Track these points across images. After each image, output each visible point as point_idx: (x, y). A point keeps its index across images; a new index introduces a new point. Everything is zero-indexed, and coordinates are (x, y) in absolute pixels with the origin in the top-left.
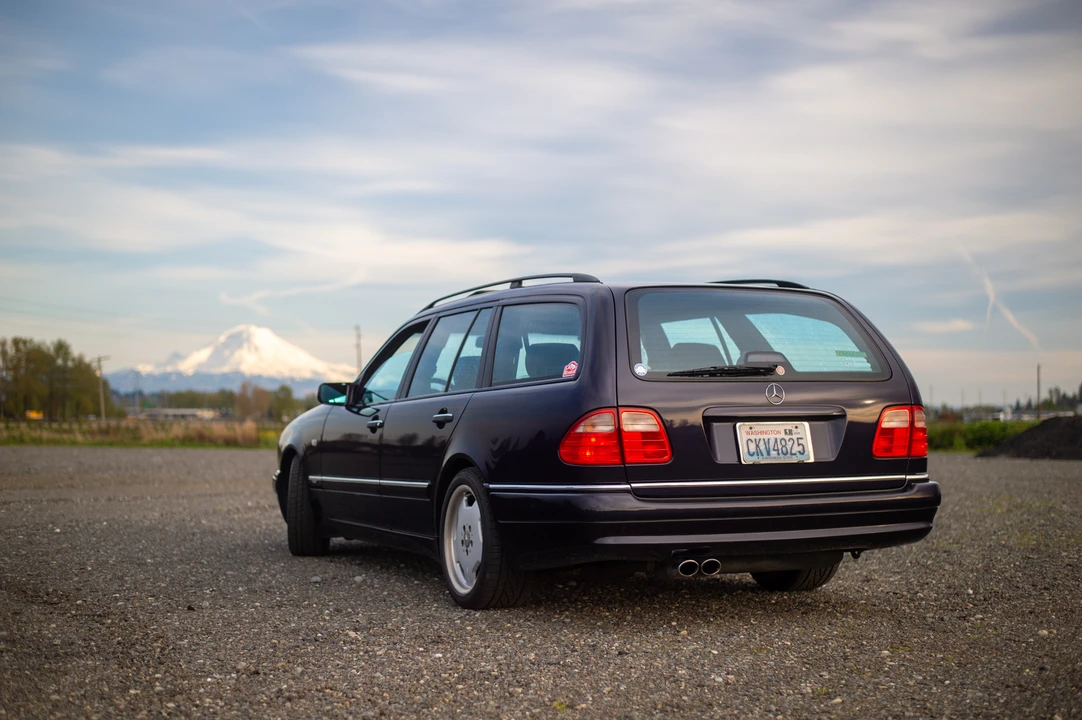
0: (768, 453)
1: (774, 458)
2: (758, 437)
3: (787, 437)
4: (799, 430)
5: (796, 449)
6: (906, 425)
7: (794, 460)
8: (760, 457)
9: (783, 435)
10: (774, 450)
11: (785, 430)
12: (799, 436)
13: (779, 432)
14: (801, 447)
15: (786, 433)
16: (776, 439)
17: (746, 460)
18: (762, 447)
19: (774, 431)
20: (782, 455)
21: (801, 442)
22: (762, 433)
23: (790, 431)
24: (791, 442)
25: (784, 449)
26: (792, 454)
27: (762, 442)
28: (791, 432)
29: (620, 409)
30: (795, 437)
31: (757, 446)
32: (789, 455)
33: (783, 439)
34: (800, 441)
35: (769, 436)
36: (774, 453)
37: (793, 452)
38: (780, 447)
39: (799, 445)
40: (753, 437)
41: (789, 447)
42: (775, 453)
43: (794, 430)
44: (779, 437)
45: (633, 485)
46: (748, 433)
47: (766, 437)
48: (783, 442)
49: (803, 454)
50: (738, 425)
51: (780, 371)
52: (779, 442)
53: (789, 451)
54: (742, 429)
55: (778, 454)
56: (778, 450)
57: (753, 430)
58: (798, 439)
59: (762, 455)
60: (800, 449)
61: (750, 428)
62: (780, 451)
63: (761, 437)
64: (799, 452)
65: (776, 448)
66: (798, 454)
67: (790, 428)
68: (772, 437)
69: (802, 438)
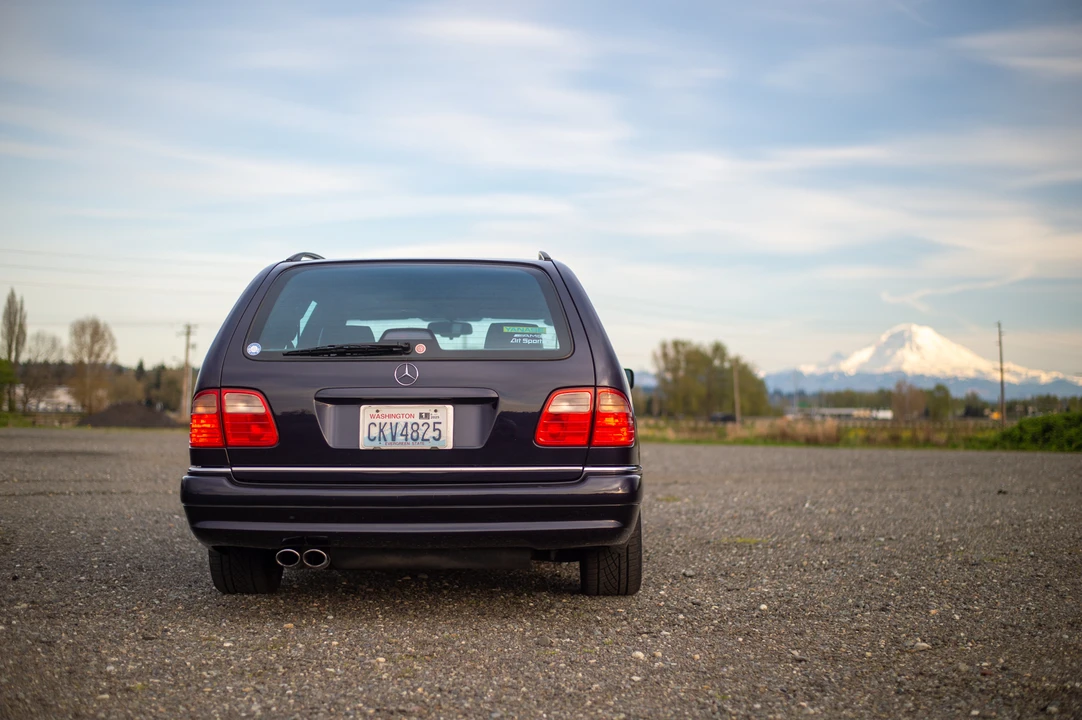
0: (394, 438)
1: (401, 444)
2: (383, 421)
3: (421, 422)
4: (438, 414)
5: (430, 434)
6: (585, 409)
7: (427, 446)
8: (383, 442)
9: (417, 419)
10: (402, 435)
11: (421, 414)
12: (436, 420)
13: (411, 416)
14: (437, 432)
15: (421, 416)
16: (406, 424)
17: (364, 444)
18: (387, 432)
19: (405, 413)
20: (410, 441)
21: (440, 427)
22: (390, 416)
24: (426, 426)
25: (415, 435)
26: (423, 440)
27: (388, 426)
28: (427, 416)
29: (223, 389)
30: (431, 421)
31: (381, 431)
32: (420, 440)
33: (416, 423)
34: (437, 426)
35: (397, 420)
36: (400, 439)
37: (425, 437)
38: (410, 432)
39: (435, 430)
40: (377, 421)
41: (421, 433)
42: (404, 438)
43: (433, 413)
44: (410, 421)
45: (234, 469)
46: (372, 416)
47: (394, 421)
48: (415, 427)
49: (438, 439)
50: (363, 407)
51: (420, 349)
52: (409, 426)
53: (421, 436)
54: (366, 413)
55: (406, 440)
56: (407, 435)
57: (380, 413)
58: (435, 423)
59: (385, 440)
60: (436, 434)
61: (377, 411)
62: (409, 437)
63: (388, 420)
64: (434, 438)
65: (404, 433)
66: (431, 440)
67: (427, 411)
68: (402, 421)
69: (440, 423)
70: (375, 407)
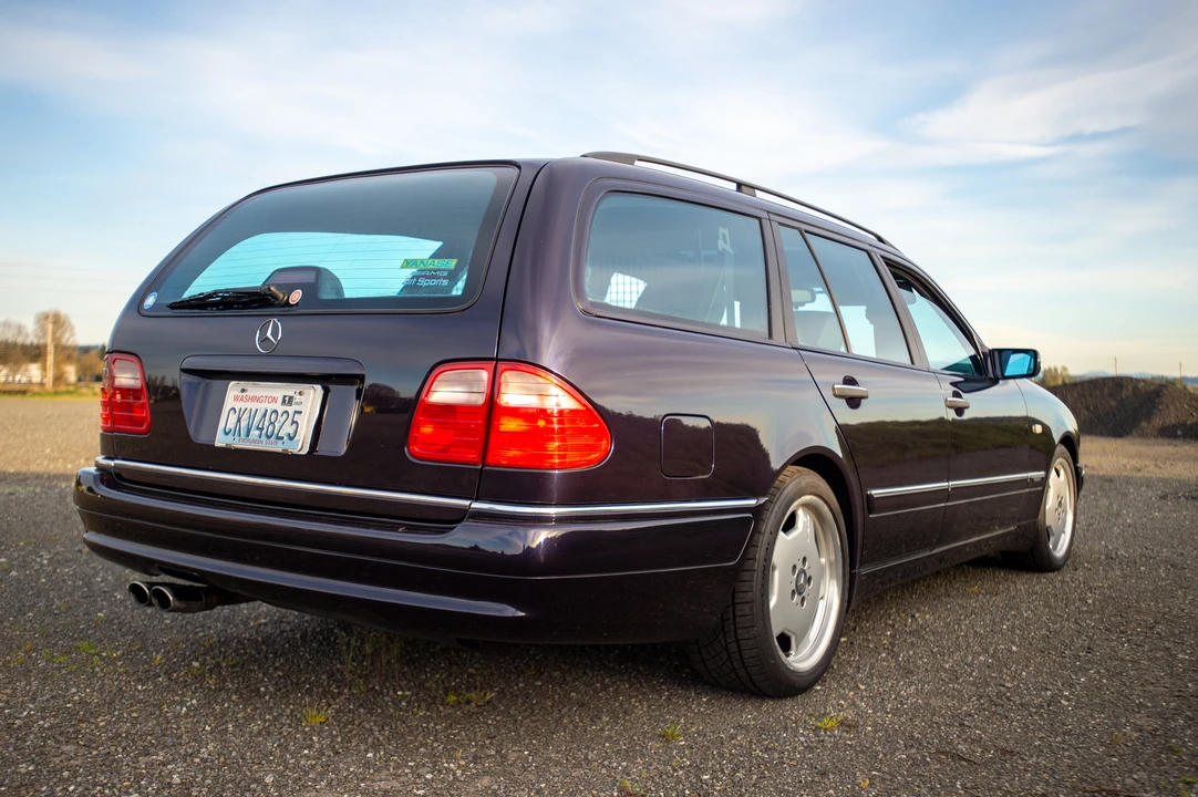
0: (248, 435)
2: (244, 406)
3: (281, 409)
4: (302, 398)
5: (288, 429)
6: (481, 399)
7: (278, 448)
8: (236, 437)
9: (278, 405)
10: (258, 428)
11: (285, 397)
12: (298, 408)
13: (274, 400)
14: (294, 427)
15: (284, 401)
16: (266, 411)
17: (221, 441)
18: (244, 424)
19: (268, 396)
20: (263, 438)
21: (299, 419)
22: (255, 399)
23: (291, 398)
24: (285, 416)
25: (271, 428)
26: (277, 437)
27: (247, 414)
28: (290, 400)
29: (113, 354)
30: (291, 409)
31: (239, 420)
32: (273, 439)
33: (276, 411)
34: (297, 418)
36: (255, 434)
38: (267, 423)
39: (293, 422)
40: (239, 406)
41: (277, 427)
42: (257, 432)
43: (297, 398)
44: (271, 407)
46: (236, 398)
47: (253, 406)
48: (274, 415)
49: (293, 439)
50: (232, 384)
51: (295, 297)
52: (268, 414)
53: (276, 431)
54: (233, 391)
55: (260, 436)
56: (262, 429)
57: (245, 394)
58: (296, 412)
59: (240, 435)
60: (291, 431)
61: (243, 391)
62: (264, 432)
63: (250, 405)
64: (288, 435)
65: (261, 425)
66: (285, 438)
67: (292, 394)
68: (262, 406)
69: (300, 412)
70: (243, 384)
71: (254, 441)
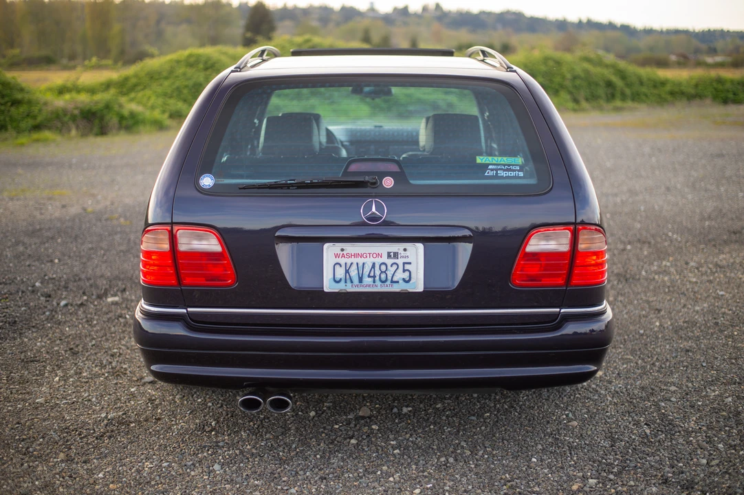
0: (361, 280)
1: (368, 286)
2: (349, 261)
3: (389, 262)
4: (408, 253)
5: (400, 275)
6: (565, 248)
7: (396, 288)
8: (349, 284)
9: (385, 259)
10: (369, 276)
11: (389, 253)
12: (406, 261)
13: (379, 255)
14: (407, 273)
15: (389, 256)
16: (374, 264)
17: (329, 286)
18: (354, 273)
19: (372, 254)
20: (378, 283)
21: (409, 268)
22: (356, 255)
24: (395, 267)
25: (383, 276)
26: (392, 282)
27: (354, 267)
28: (396, 255)
29: (175, 226)
30: (400, 261)
31: (347, 271)
32: (388, 283)
33: (383, 263)
34: (407, 267)
35: (363, 260)
36: (367, 280)
37: (395, 279)
38: (378, 273)
39: (404, 271)
40: (342, 261)
41: (390, 274)
42: (371, 279)
43: (402, 252)
44: (378, 261)
45: (189, 310)
46: (337, 256)
48: (383, 268)
49: (408, 282)
50: (326, 246)
52: (377, 267)
53: (389, 278)
54: (330, 250)
55: (374, 282)
56: (374, 277)
57: (345, 252)
58: (404, 263)
59: (352, 282)
60: (406, 275)
61: (342, 250)
62: (377, 278)
63: (354, 260)
64: (404, 279)
65: (372, 274)
66: (401, 282)
67: (396, 251)
68: (369, 262)
69: (410, 263)
70: (340, 245)
71: (369, 286)
